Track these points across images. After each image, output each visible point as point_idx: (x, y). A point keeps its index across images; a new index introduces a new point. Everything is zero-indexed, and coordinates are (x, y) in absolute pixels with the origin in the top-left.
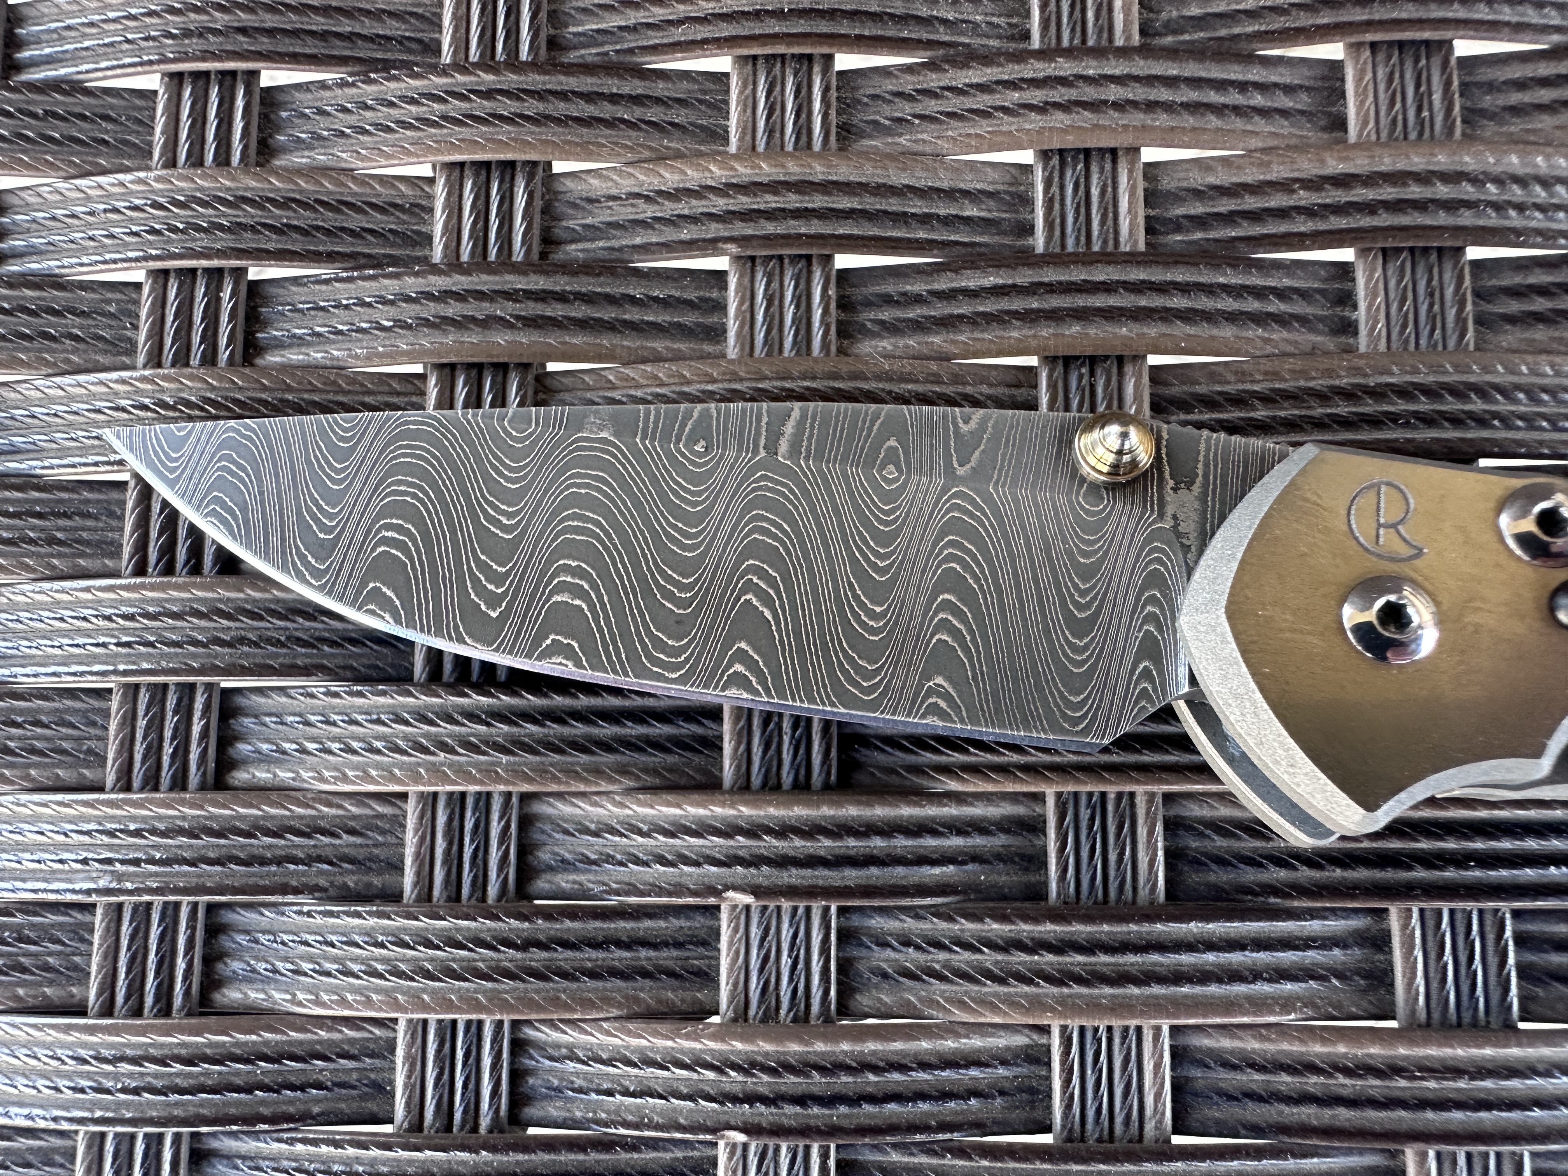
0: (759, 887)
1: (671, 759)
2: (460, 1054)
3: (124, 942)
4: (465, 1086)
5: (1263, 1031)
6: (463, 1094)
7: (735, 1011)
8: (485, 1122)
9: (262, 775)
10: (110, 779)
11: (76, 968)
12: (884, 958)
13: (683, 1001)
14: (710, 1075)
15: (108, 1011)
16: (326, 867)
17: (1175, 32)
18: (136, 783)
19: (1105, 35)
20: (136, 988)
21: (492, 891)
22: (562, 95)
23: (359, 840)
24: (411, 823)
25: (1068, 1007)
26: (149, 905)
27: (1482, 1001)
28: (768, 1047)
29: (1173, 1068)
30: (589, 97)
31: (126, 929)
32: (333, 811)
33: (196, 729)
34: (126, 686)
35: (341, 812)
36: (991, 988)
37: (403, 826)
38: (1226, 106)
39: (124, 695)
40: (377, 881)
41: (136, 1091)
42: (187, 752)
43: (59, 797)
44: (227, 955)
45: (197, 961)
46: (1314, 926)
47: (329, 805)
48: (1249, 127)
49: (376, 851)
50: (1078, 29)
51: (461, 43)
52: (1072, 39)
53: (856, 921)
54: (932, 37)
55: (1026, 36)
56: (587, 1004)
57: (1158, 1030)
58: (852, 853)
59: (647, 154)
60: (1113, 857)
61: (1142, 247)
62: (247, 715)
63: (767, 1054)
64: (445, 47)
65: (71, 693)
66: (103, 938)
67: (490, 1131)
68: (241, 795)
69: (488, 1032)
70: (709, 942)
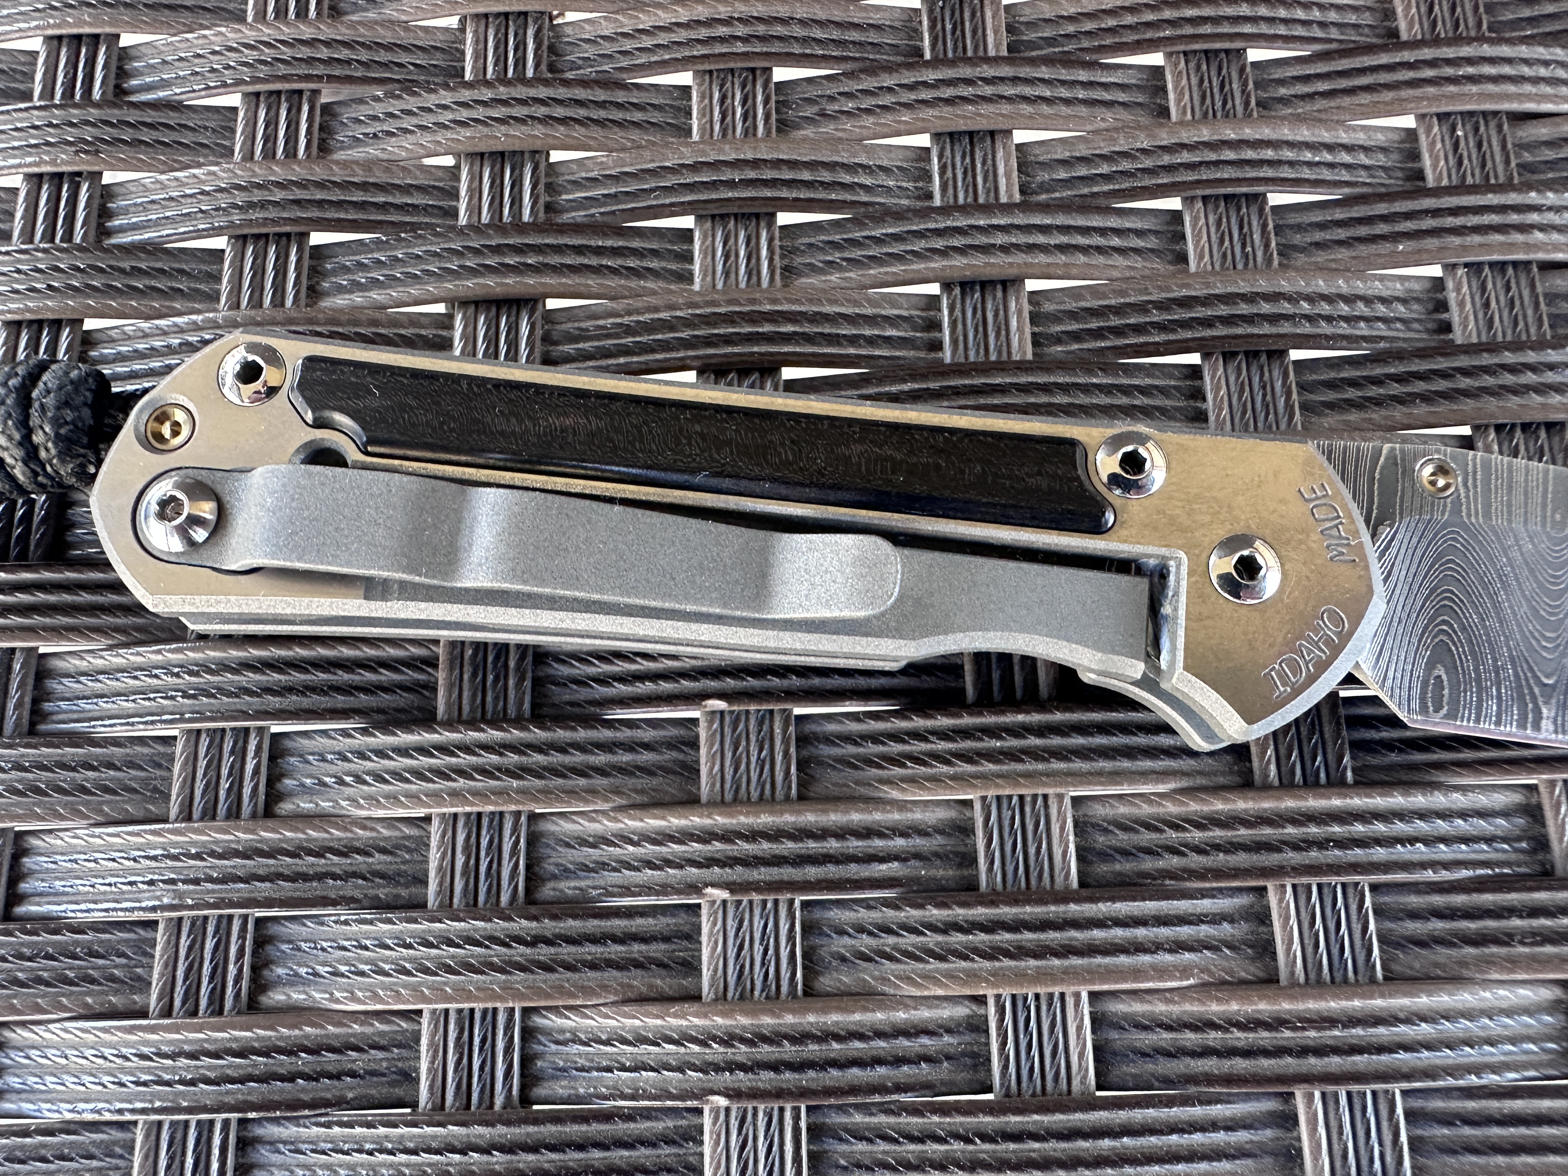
0: (734, 883)
1: (655, 782)
2: (477, 1040)
3: (182, 953)
4: (482, 1068)
5: (1168, 995)
6: (480, 1076)
7: (716, 994)
8: (499, 1101)
9: (306, 806)
10: (174, 812)
11: (139, 978)
12: (842, 944)
13: (670, 987)
14: (696, 1048)
15: (167, 1013)
16: (360, 881)
17: (1048, 191)
18: (196, 815)
19: (992, 194)
20: (191, 994)
21: (505, 898)
22: (558, 249)
23: (388, 858)
25: (999, 978)
26: (206, 918)
27: (1350, 962)
28: (744, 1020)
29: (1094, 1031)
30: (579, 250)
31: (184, 942)
32: (368, 834)
33: (249, 767)
34: (189, 731)
35: (374, 834)
36: (934, 965)
37: (428, 846)
38: (1090, 246)
39: (188, 741)
40: (404, 892)
41: (192, 1083)
42: (240, 787)
43: (130, 828)
44: (272, 962)
45: (246, 969)
46: (1205, 905)
47: (364, 828)
48: (1111, 262)
49: (403, 867)
50: (971, 190)
51: (475, 209)
52: (966, 198)
53: (818, 914)
54: (854, 198)
55: (930, 196)
56: (587, 991)
57: (1077, 995)
58: (811, 852)
60: (1032, 850)
61: (1029, 356)
62: (292, 755)
63: (744, 1028)
64: (462, 212)
65: (142, 740)
66: (165, 950)
67: (504, 1107)
68: (287, 821)
69: (501, 1019)
70: (692, 936)
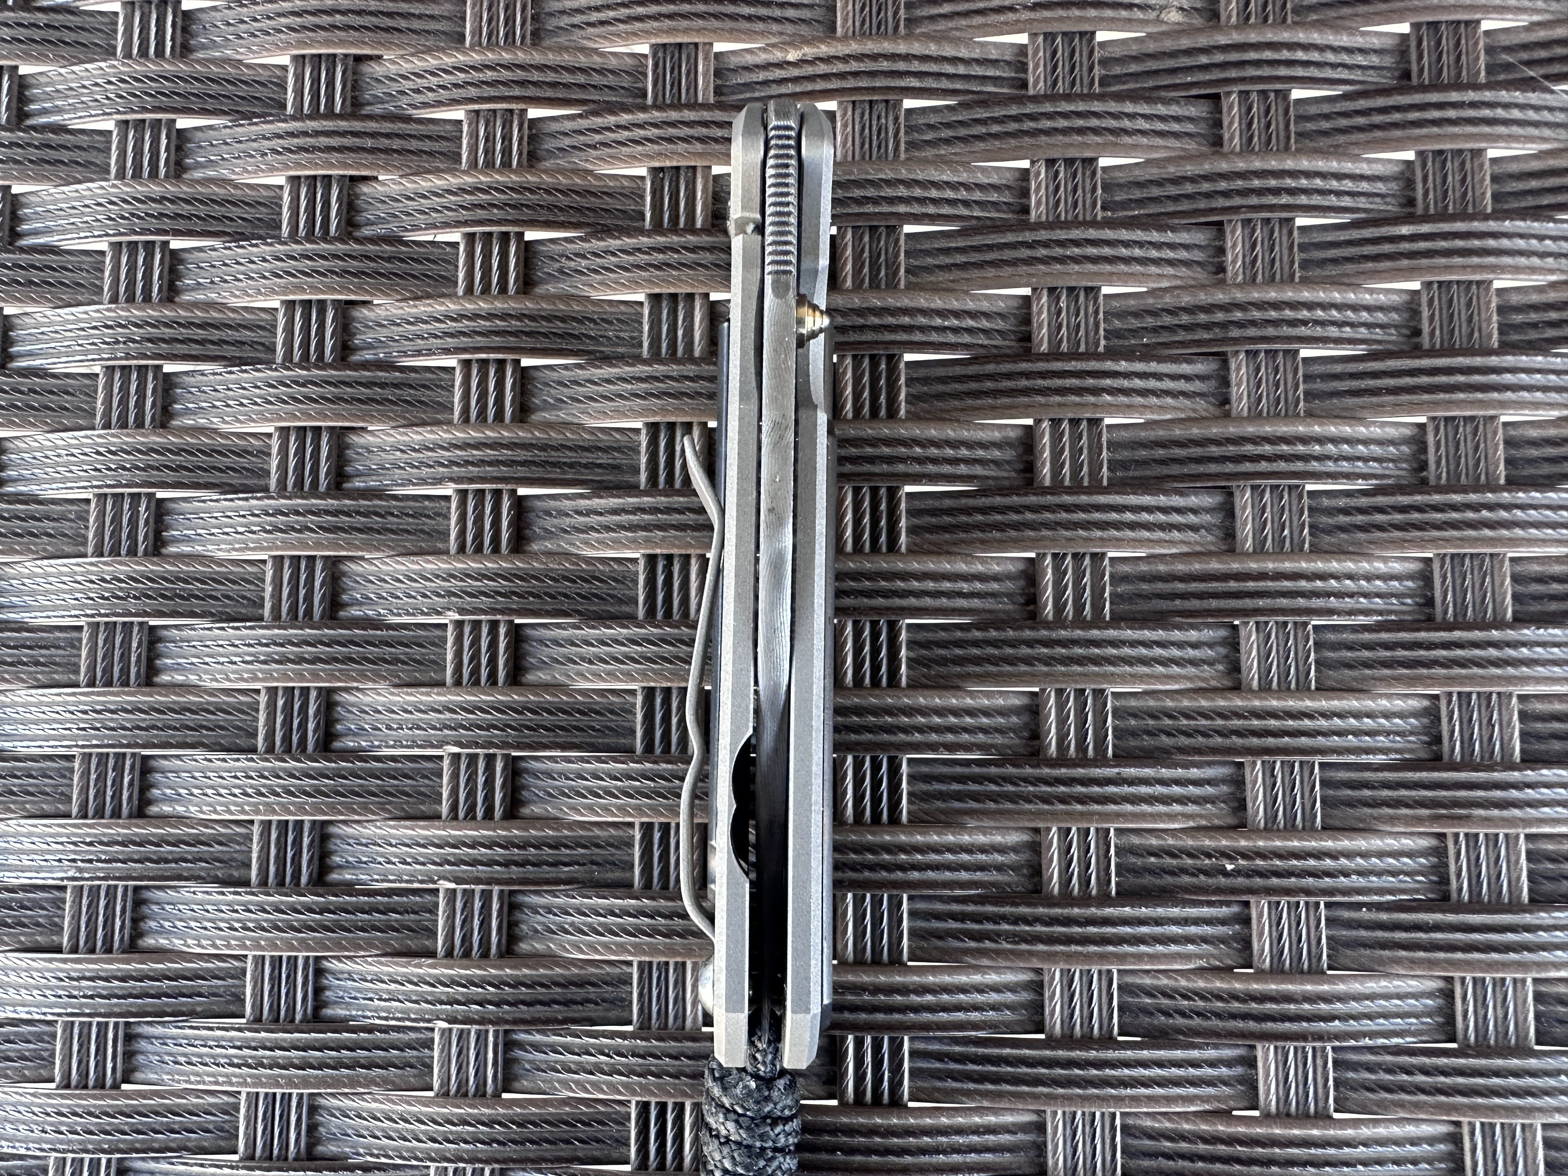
0: (459, 877)
1: (410, 801)
2: (284, 976)
3: (84, 909)
4: (287, 996)
6: (286, 1001)
7: (445, 952)
8: (298, 1017)
9: (166, 809)
10: (75, 811)
11: (56, 925)
12: (536, 920)
13: (416, 946)
14: (428, 988)
15: (75, 950)
16: (204, 864)
18: (91, 813)
19: (688, 349)
20: (92, 936)
21: (304, 880)
22: (350, 384)
23: (224, 848)
24: (255, 839)
25: (640, 949)
26: (99, 886)
27: (886, 948)
28: (463, 972)
31: (85, 901)
34: (84, 754)
36: (594, 938)
42: (121, 794)
49: (235, 855)
50: (672, 344)
51: (289, 347)
52: (667, 351)
53: (519, 898)
55: (639, 346)
56: (358, 947)
58: (517, 858)
62: (157, 772)
63: (462, 976)
64: (278, 349)
65: (50, 758)
66: (71, 907)
67: (301, 1021)
68: (153, 821)
69: (300, 962)
70: (433, 912)
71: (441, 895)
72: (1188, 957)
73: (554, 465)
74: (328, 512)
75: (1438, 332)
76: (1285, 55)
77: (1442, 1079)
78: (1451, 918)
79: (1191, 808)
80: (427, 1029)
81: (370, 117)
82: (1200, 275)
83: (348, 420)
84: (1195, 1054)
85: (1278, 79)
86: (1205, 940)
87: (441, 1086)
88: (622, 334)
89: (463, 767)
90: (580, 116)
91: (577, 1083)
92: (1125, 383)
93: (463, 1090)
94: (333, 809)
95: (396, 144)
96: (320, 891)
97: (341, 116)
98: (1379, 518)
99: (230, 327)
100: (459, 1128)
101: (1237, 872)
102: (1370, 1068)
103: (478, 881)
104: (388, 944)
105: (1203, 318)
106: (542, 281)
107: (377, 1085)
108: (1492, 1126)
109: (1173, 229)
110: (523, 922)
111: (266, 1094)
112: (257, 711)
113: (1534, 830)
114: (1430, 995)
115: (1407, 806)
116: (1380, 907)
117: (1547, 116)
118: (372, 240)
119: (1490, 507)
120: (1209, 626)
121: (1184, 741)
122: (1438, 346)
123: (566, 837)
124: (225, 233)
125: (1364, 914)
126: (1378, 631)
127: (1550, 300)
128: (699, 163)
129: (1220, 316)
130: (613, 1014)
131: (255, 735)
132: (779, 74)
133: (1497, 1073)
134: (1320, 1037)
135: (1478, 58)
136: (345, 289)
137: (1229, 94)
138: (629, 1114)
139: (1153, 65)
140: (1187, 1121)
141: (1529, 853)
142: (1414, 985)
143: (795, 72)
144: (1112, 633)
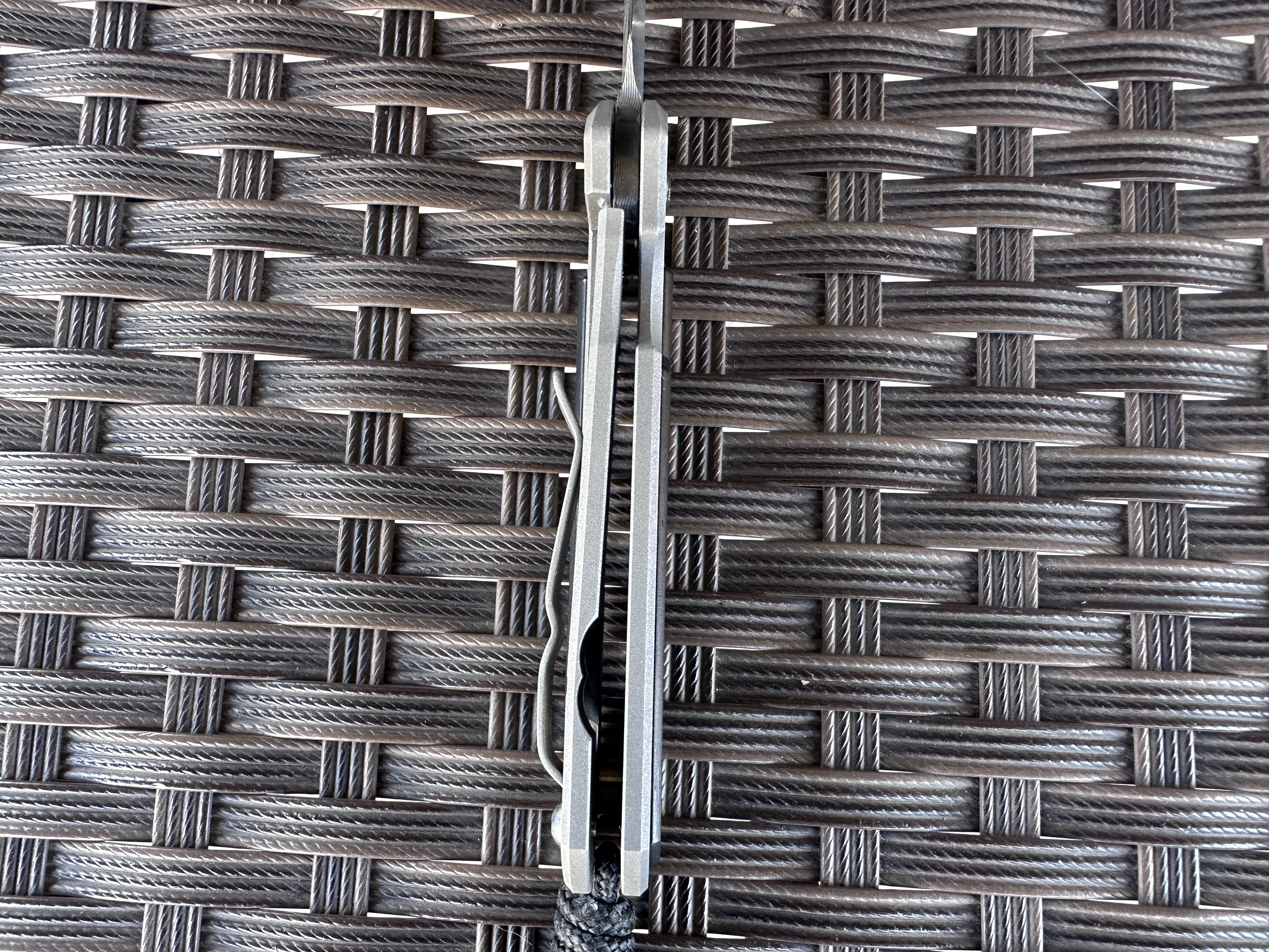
2: (35, 742)
4: (37, 758)
6: (36, 761)
7: (169, 727)
8: (45, 776)
12: (246, 705)
13: (146, 722)
19: (398, 249)
21: (58, 664)
22: (124, 264)
24: (20, 628)
25: (329, 731)
28: (180, 744)
30: (138, 266)
36: (293, 721)
37: (17, 630)
38: (453, 289)
46: (453, 700)
50: (386, 245)
51: (78, 230)
52: (382, 250)
53: (233, 686)
54: (312, 246)
55: (360, 246)
56: (98, 720)
58: (232, 652)
59: (165, 297)
60: (360, 661)
63: (179, 747)
67: (47, 781)
69: (50, 731)
70: (162, 694)
71: (169, 680)
72: (768, 754)
73: (284, 336)
74: (98, 366)
75: (988, 268)
76: (879, 46)
77: (966, 860)
78: (977, 730)
79: (778, 635)
80: (149, 790)
81: (156, 54)
82: (807, 213)
83: (120, 293)
84: (771, 833)
85: (873, 64)
86: (783, 741)
87: (158, 838)
88: (347, 236)
89: (194, 577)
90: (325, 63)
91: (270, 839)
92: (743, 295)
93: (176, 842)
94: (85, 607)
95: (176, 76)
96: (69, 673)
97: (131, 52)
98: (937, 410)
99: (30, 214)
100: (170, 873)
101: (810, 687)
102: (910, 849)
103: (198, 670)
104: (123, 719)
105: (806, 247)
106: (287, 191)
107: (106, 835)
108: (1004, 899)
109: (786, 177)
110: (236, 706)
111: (14, 839)
112: (30, 524)
113: (1045, 663)
114: (961, 792)
115: (948, 639)
116: (923, 720)
117: (1080, 106)
118: (150, 151)
119: (1021, 406)
120: (800, 490)
121: (774, 580)
122: (988, 277)
123: (274, 637)
124: (32, 139)
125: (911, 725)
126: (931, 500)
127: (1076, 248)
128: (416, 104)
129: (819, 246)
130: (303, 785)
131: (26, 545)
132: (485, 38)
133: (1008, 857)
134: (869, 822)
135: (1027, 58)
136: (125, 188)
137: (835, 74)
138: (311, 867)
139: (775, 49)
140: (762, 887)
141: (1042, 681)
142: (950, 784)
143: (498, 38)
144: (722, 492)
